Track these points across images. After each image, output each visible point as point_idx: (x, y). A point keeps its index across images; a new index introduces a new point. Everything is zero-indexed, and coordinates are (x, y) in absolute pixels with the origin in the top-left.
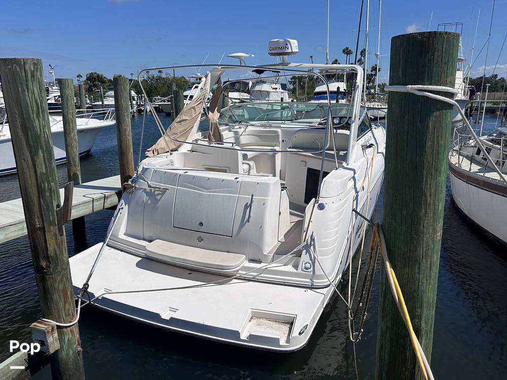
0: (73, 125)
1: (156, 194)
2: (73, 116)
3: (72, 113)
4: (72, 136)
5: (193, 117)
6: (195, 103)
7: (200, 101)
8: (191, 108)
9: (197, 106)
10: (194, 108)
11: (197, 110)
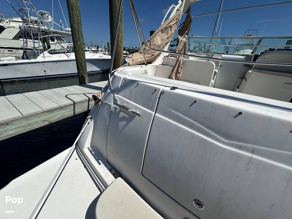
0: (78, 34)
1: (120, 116)
2: (78, 26)
3: (78, 23)
4: (79, 44)
5: (169, 35)
6: (172, 22)
7: (176, 21)
8: (169, 27)
9: (173, 25)
10: (171, 27)
11: (172, 29)
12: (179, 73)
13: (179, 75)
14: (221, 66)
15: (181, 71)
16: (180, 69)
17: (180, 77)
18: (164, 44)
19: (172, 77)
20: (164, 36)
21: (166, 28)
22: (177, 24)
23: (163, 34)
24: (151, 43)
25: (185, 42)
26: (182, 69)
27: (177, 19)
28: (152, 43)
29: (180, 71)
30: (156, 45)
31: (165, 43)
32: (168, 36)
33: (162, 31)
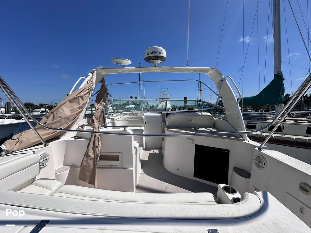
5: (81, 105)
6: (83, 92)
7: (88, 91)
8: (79, 97)
9: (85, 95)
10: (82, 97)
11: (84, 98)
12: (97, 147)
13: (97, 149)
14: (146, 123)
15: (99, 144)
16: (97, 142)
17: (99, 151)
18: (74, 115)
19: (89, 153)
20: (73, 106)
21: (76, 98)
22: (89, 93)
23: (72, 104)
24: (55, 115)
25: (103, 110)
26: (100, 142)
27: (88, 89)
28: (57, 116)
29: (97, 145)
30: (62, 117)
31: (76, 114)
32: (79, 106)
33: (70, 101)
